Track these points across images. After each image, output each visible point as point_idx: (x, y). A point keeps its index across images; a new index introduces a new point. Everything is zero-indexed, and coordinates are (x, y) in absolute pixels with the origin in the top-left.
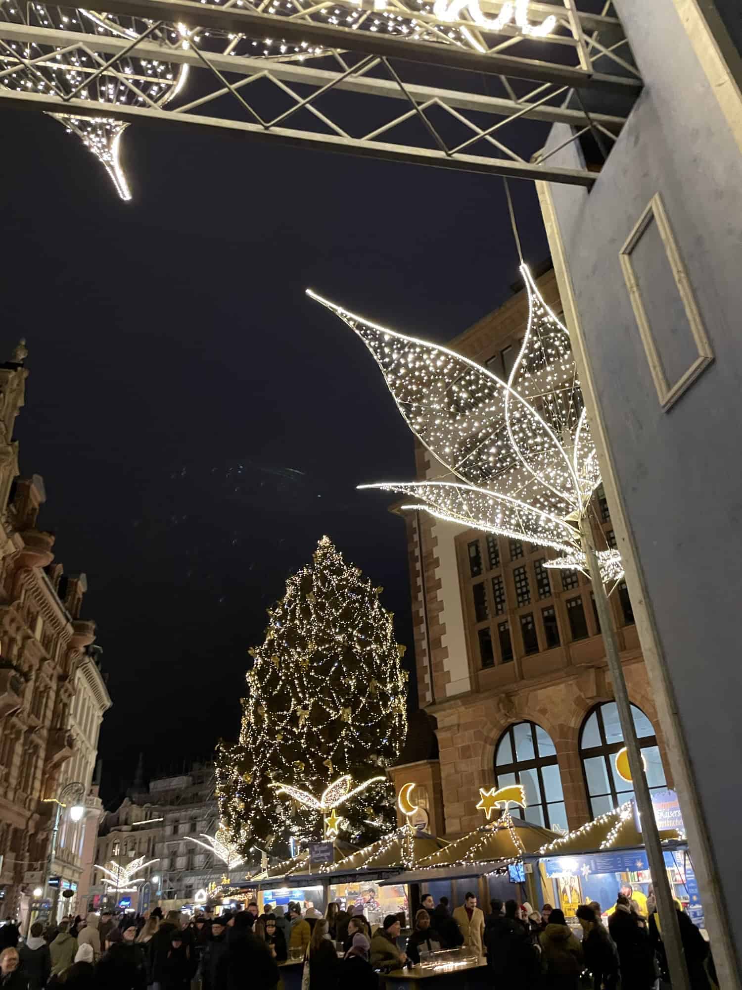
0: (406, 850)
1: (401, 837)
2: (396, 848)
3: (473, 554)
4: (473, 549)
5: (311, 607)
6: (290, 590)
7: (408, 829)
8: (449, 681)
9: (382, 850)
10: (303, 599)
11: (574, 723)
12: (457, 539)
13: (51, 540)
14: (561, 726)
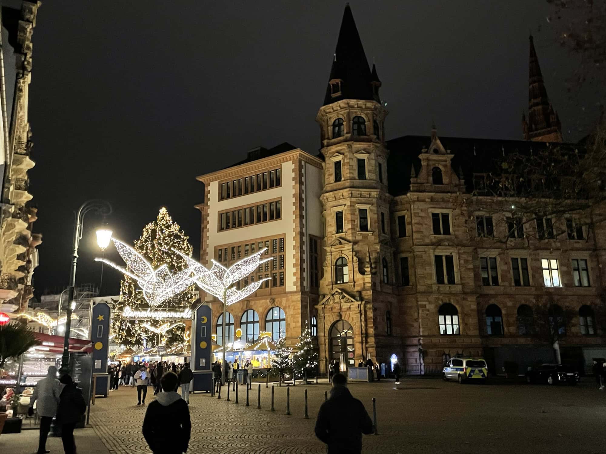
0: (184, 349)
1: (184, 346)
2: (182, 348)
3: (220, 253)
4: (220, 251)
5: (155, 245)
6: (145, 234)
7: (186, 343)
8: (206, 296)
9: (178, 349)
10: (152, 241)
11: (240, 314)
12: (215, 247)
13: (36, 211)
14: (236, 315)
